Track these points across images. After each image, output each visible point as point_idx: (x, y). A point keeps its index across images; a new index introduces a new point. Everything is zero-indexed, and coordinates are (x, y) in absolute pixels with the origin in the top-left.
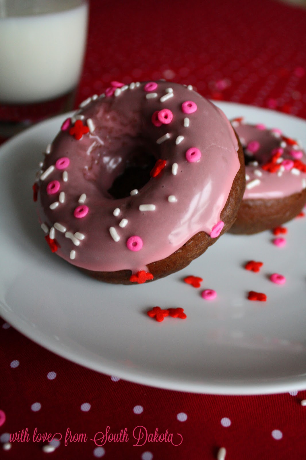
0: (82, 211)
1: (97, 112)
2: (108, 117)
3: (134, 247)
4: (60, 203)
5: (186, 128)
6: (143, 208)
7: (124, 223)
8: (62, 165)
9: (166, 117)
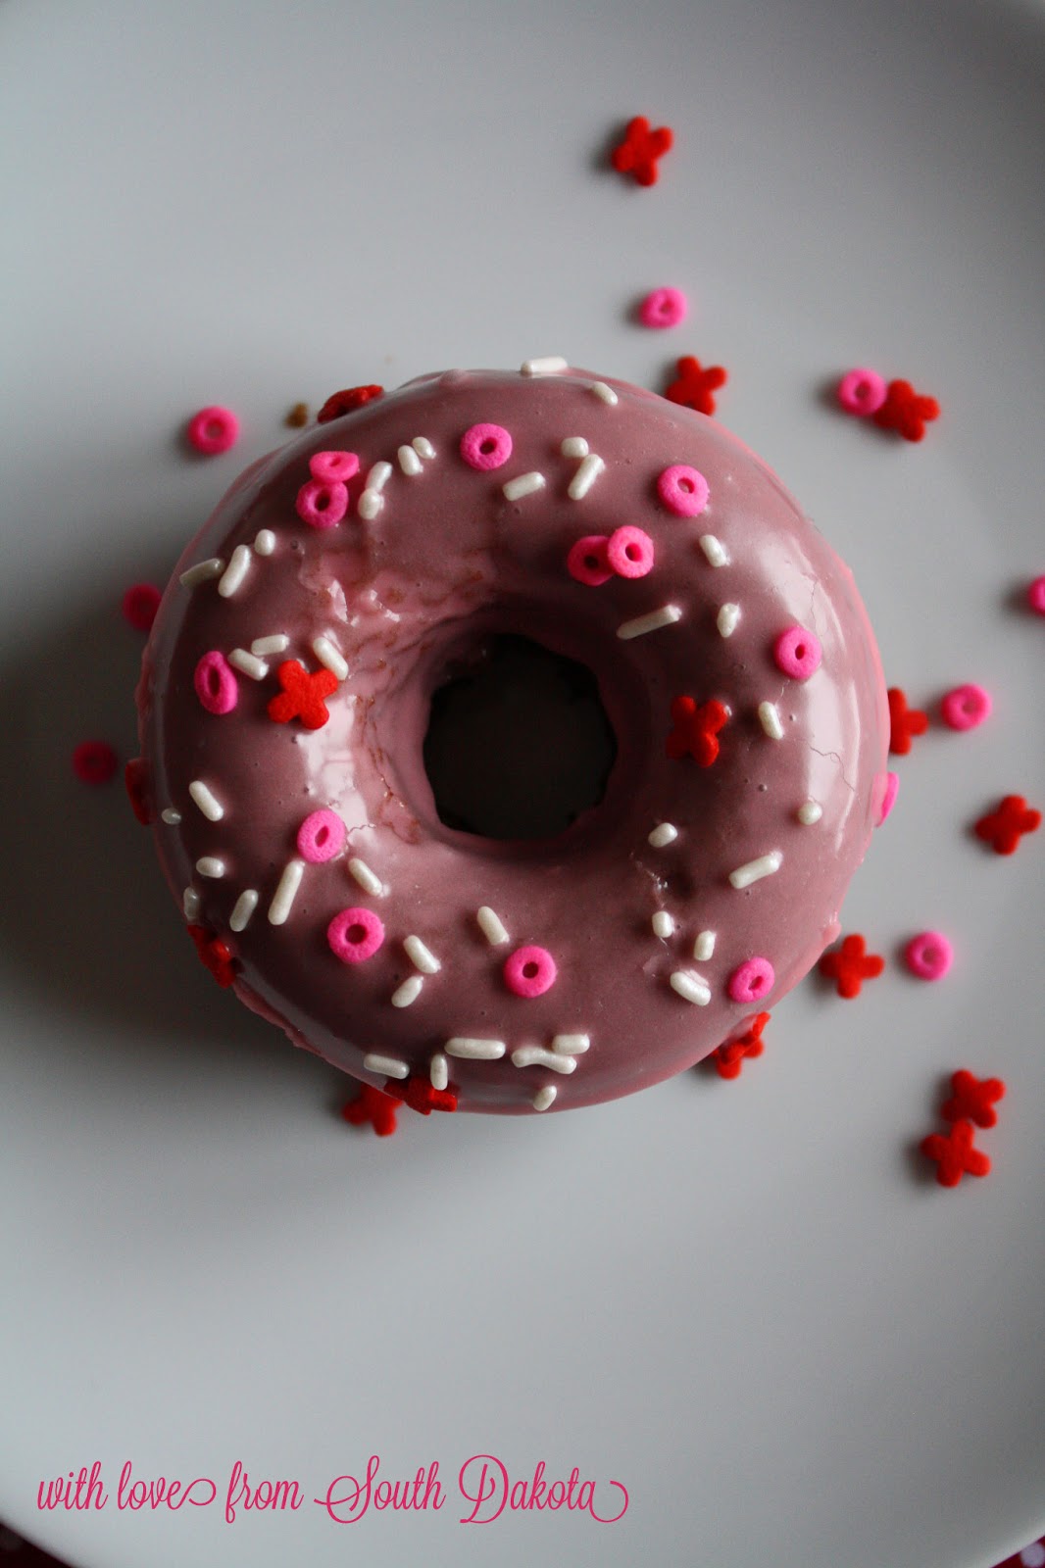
0: (532, 970)
1: (326, 600)
2: (372, 596)
3: (757, 991)
4: (427, 976)
5: (723, 569)
6: (744, 878)
7: (708, 943)
8: (327, 844)
9: (633, 553)
